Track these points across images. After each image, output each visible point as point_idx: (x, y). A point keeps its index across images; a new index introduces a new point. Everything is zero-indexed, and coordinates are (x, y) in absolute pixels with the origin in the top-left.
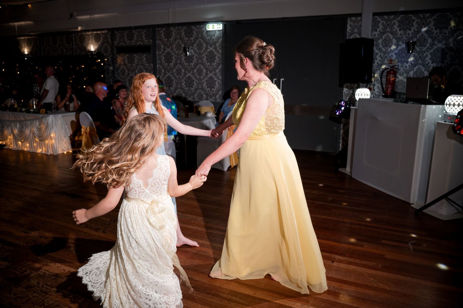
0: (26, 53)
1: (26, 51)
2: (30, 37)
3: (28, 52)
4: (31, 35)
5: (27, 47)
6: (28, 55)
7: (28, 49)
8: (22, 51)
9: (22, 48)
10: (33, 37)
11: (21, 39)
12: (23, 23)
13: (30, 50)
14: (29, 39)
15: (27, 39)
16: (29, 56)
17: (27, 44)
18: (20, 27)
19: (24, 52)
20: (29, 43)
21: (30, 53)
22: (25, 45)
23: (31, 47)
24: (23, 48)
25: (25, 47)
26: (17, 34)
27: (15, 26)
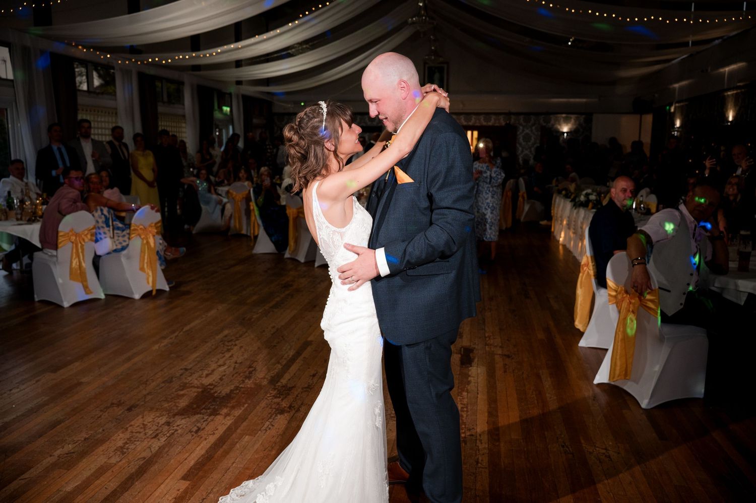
0: (731, 119)
1: (731, 116)
2: (739, 91)
3: (733, 117)
4: (740, 86)
5: (733, 109)
6: (732, 122)
7: (734, 111)
8: (727, 115)
9: (727, 110)
10: (743, 90)
11: (728, 95)
12: (733, 67)
13: (735, 114)
15: (736, 94)
17: (733, 103)
18: (730, 75)
19: (728, 117)
20: (736, 101)
21: (735, 118)
22: (731, 105)
23: (737, 108)
24: (729, 111)
25: (731, 109)
26: (726, 87)
27: (725, 74)
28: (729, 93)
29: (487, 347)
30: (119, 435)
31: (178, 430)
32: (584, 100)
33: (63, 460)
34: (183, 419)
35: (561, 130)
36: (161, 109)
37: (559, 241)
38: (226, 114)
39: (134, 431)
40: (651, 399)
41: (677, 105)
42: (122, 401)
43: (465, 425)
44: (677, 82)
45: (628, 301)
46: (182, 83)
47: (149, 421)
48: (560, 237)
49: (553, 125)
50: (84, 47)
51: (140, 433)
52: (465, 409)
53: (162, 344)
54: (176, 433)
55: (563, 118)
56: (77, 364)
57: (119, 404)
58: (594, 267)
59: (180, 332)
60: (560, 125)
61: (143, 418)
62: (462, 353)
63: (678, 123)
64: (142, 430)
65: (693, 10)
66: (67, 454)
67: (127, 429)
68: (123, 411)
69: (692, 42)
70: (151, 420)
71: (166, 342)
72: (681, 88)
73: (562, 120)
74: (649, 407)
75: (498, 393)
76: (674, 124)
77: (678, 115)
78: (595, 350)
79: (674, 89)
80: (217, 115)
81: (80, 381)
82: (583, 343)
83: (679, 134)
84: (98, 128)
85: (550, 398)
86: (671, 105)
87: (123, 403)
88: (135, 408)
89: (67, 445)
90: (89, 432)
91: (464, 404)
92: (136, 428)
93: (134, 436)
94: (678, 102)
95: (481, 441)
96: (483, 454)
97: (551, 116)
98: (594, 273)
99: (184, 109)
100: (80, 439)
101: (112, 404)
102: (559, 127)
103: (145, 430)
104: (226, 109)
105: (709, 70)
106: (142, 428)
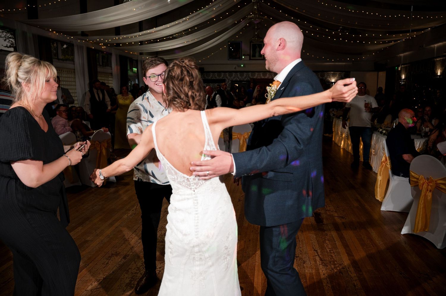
0: (439, 74)
2: (444, 58)
3: (440, 73)
4: (445, 55)
5: (441, 68)
7: (441, 70)
8: (436, 72)
9: (436, 69)
12: (440, 44)
15: (442, 59)
16: (440, 77)
17: (441, 65)
18: (439, 48)
19: (438, 73)
21: (442, 74)
22: (439, 66)
23: (443, 68)
24: (437, 70)
25: (439, 68)
26: (435, 56)
27: (435, 48)
28: (438, 59)
29: (327, 212)
30: (125, 276)
31: (161, 271)
32: (344, 63)
33: (95, 293)
34: (161, 263)
35: (331, 81)
36: (99, 69)
37: (340, 146)
38: (134, 73)
39: (133, 272)
40: (443, 243)
41: (403, 66)
42: (118, 252)
43: (337, 262)
44: (403, 52)
45: (427, 184)
46: (111, 54)
47: (140, 265)
48: (341, 144)
49: (326, 78)
50: (57, 32)
51: (137, 273)
52: (332, 252)
53: (129, 215)
54: (160, 273)
55: (332, 74)
56: (80, 228)
57: (117, 254)
58: (390, 163)
59: (137, 206)
60: (330, 78)
61: (135, 263)
62: (314, 216)
63: (403, 77)
64: (138, 272)
65: (412, 10)
66: (96, 289)
67: (128, 271)
68: (121, 259)
69: (411, 30)
70: (141, 264)
71: (131, 213)
72: (404, 56)
73: (331, 75)
74: (442, 248)
75: (347, 241)
76: (400, 78)
77: (403, 72)
78: (391, 213)
79: (401, 57)
80: (130, 73)
81: (86, 239)
82: (383, 208)
83: (404, 83)
84: (64, 81)
85: (379, 243)
86: (398, 66)
87: (119, 254)
88: (128, 257)
89: (93, 283)
90: (105, 274)
91: (330, 249)
92: (134, 270)
93: (135, 275)
94: (403, 65)
95: (350, 271)
96: (356, 280)
97: (325, 73)
98: (390, 166)
99: (112, 69)
100: (100, 278)
101: (112, 254)
102: (329, 79)
103: (140, 271)
104: (135, 69)
105: (424, 46)
106: (137, 270)
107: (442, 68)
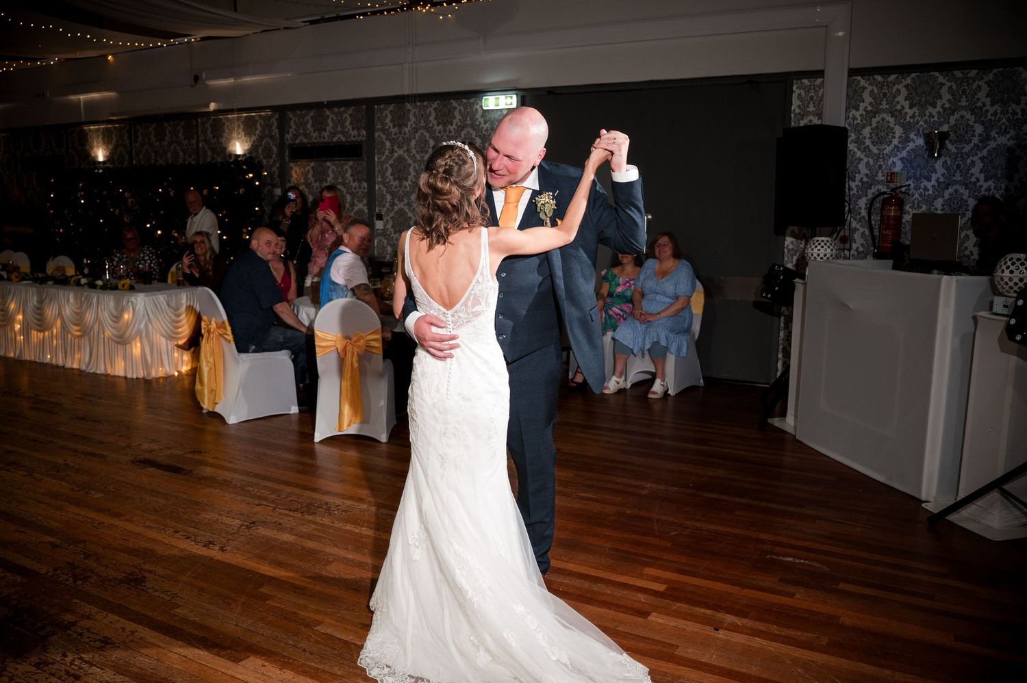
0: (101, 158)
1: (101, 155)
2: (110, 126)
3: (104, 156)
4: (112, 120)
5: (104, 147)
6: (104, 162)
7: (105, 150)
8: (93, 155)
9: (92, 148)
10: (117, 125)
11: (90, 130)
12: (95, 95)
13: (108, 153)
14: (107, 129)
16: (106, 166)
17: (103, 139)
18: (90, 105)
19: (97, 157)
20: (107, 137)
21: (110, 159)
22: (98, 143)
23: (111, 147)
24: (95, 149)
25: (98, 147)
26: (83, 120)
27: (80, 102)
28: (92, 127)
105: (49, 95)
107: (108, 145)
